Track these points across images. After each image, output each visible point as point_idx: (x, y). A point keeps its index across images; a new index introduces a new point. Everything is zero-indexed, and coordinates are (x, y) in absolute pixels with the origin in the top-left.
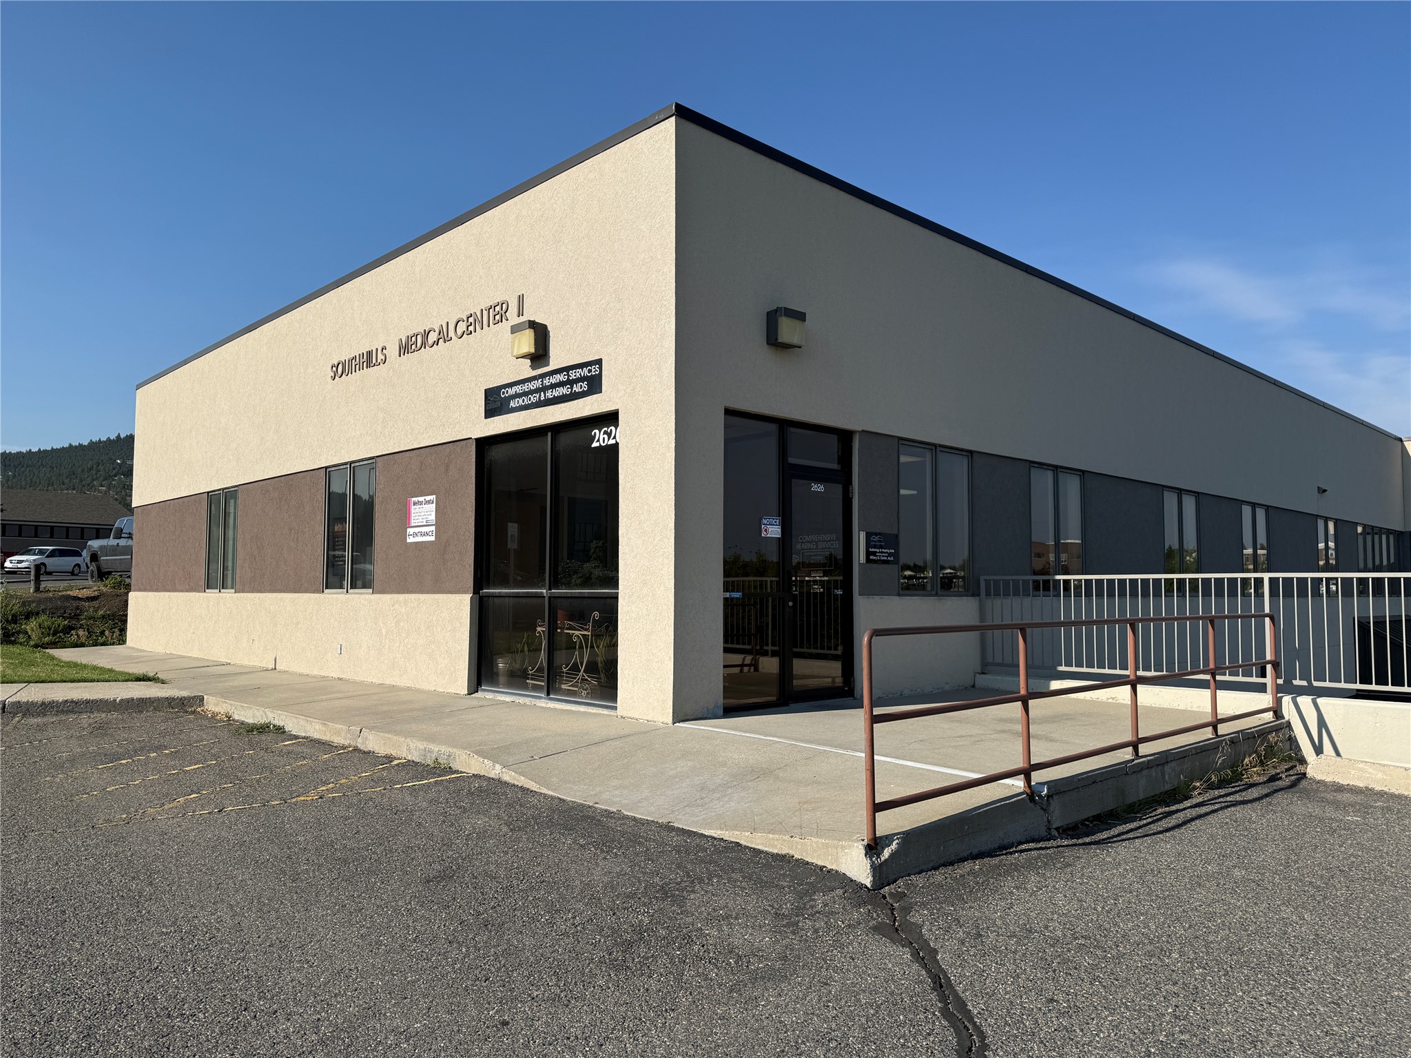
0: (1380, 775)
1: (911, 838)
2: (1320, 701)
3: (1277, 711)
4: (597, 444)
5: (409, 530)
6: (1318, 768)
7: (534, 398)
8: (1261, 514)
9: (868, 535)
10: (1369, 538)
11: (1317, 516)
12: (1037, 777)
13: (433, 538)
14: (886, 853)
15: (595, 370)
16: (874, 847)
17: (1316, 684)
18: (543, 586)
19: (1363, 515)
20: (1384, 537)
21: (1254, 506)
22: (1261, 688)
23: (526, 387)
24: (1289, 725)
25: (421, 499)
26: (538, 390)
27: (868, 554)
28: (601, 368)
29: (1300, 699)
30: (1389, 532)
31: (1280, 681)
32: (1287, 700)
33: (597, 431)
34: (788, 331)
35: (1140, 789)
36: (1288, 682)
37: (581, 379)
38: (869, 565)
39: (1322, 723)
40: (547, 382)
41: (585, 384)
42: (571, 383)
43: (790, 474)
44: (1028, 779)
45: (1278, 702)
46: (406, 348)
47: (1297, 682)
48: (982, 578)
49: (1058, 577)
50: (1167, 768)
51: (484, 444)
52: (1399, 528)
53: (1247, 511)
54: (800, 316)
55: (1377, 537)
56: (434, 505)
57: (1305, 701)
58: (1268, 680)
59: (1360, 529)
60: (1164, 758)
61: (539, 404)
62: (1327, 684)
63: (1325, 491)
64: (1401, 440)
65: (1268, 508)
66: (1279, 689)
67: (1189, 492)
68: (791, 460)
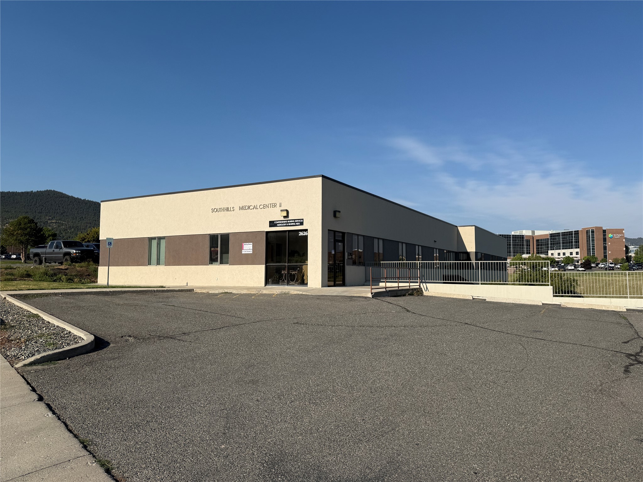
0: (434, 294)
1: (375, 293)
2: (426, 284)
3: (420, 286)
4: (300, 235)
5: (243, 251)
6: (425, 293)
7: (285, 225)
8: (420, 248)
9: (348, 253)
10: (448, 253)
11: (434, 248)
12: (387, 289)
13: (252, 253)
14: (373, 294)
15: (302, 221)
16: (372, 293)
17: (426, 281)
18: (286, 263)
19: (446, 248)
20: (452, 253)
21: (419, 246)
22: (417, 282)
23: (282, 222)
24: (422, 288)
25: (248, 243)
26: (285, 223)
27: (348, 257)
28: (303, 220)
29: (423, 284)
30: (453, 252)
31: (420, 281)
32: (421, 284)
33: (300, 232)
34: (337, 214)
35: (399, 293)
36: (422, 281)
37: (298, 222)
38: (348, 259)
39: (427, 288)
40: (288, 222)
41: (299, 224)
42: (296, 223)
43: (336, 241)
44: (386, 289)
45: (420, 284)
46: (242, 208)
47: (423, 281)
48: (366, 262)
49: (381, 262)
50: (403, 291)
51: (267, 233)
52: (455, 250)
53: (417, 247)
54: (339, 212)
55: (450, 253)
56: (252, 245)
57: (424, 284)
58: (418, 281)
59: (445, 251)
60: (402, 290)
61: (286, 226)
62: (428, 281)
63: (436, 241)
64: (457, 227)
65: (422, 246)
66: (420, 282)
67: (404, 243)
68: (336, 239)
